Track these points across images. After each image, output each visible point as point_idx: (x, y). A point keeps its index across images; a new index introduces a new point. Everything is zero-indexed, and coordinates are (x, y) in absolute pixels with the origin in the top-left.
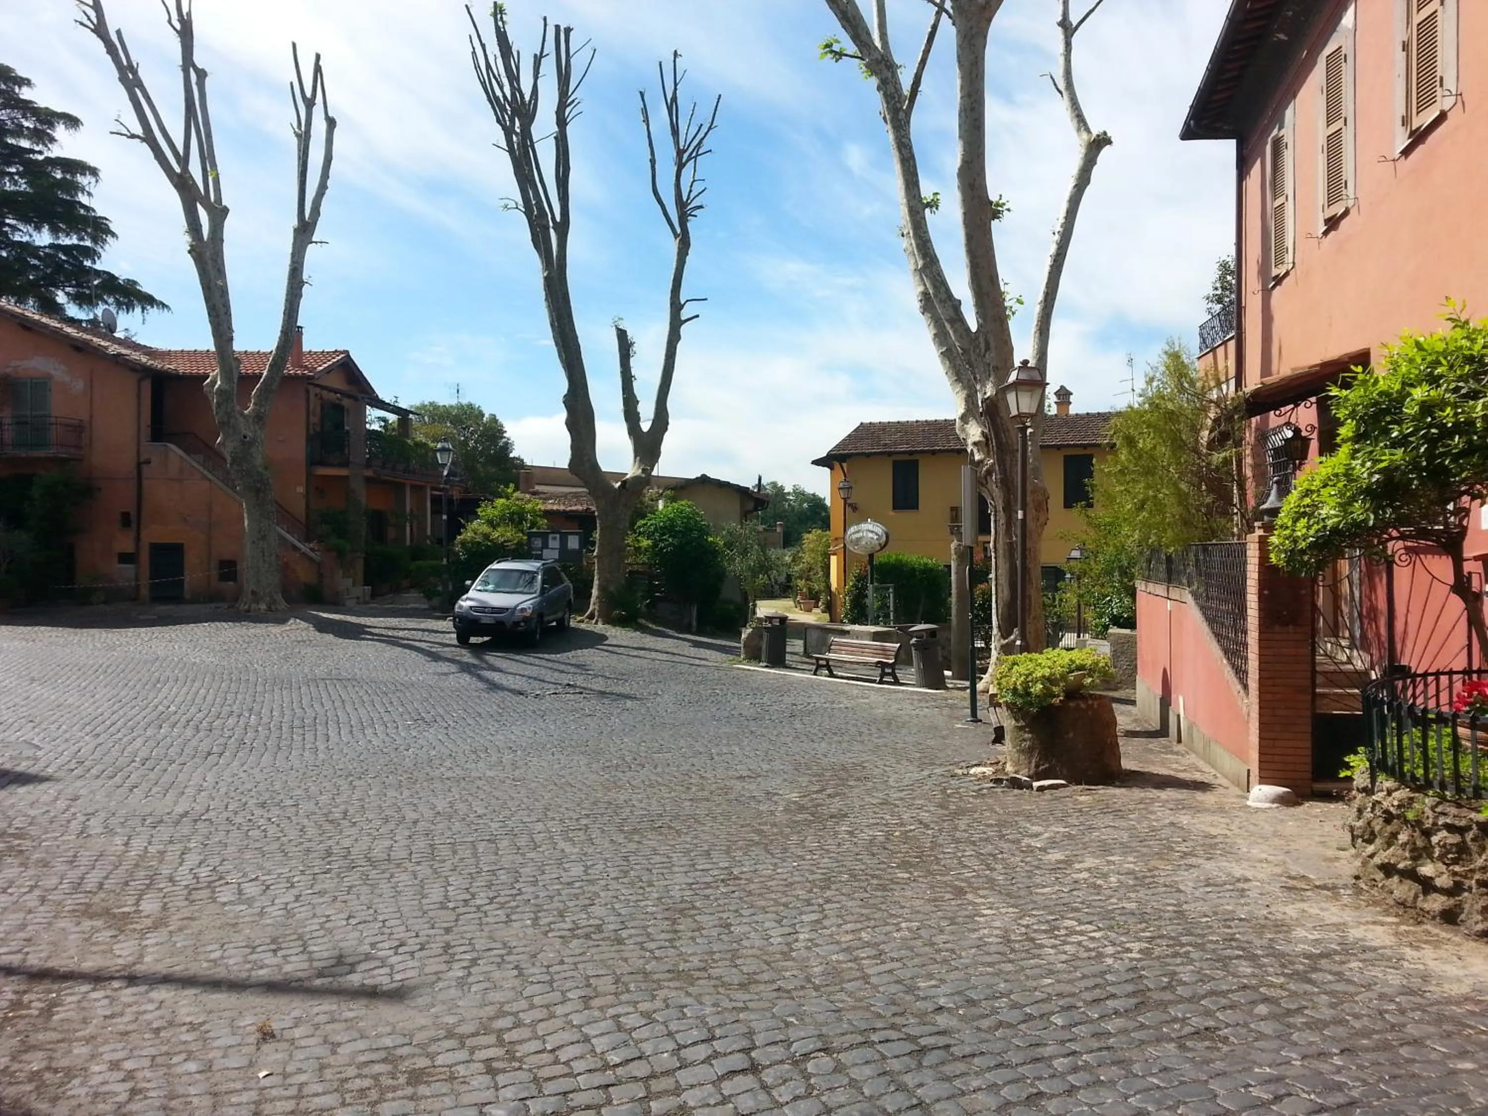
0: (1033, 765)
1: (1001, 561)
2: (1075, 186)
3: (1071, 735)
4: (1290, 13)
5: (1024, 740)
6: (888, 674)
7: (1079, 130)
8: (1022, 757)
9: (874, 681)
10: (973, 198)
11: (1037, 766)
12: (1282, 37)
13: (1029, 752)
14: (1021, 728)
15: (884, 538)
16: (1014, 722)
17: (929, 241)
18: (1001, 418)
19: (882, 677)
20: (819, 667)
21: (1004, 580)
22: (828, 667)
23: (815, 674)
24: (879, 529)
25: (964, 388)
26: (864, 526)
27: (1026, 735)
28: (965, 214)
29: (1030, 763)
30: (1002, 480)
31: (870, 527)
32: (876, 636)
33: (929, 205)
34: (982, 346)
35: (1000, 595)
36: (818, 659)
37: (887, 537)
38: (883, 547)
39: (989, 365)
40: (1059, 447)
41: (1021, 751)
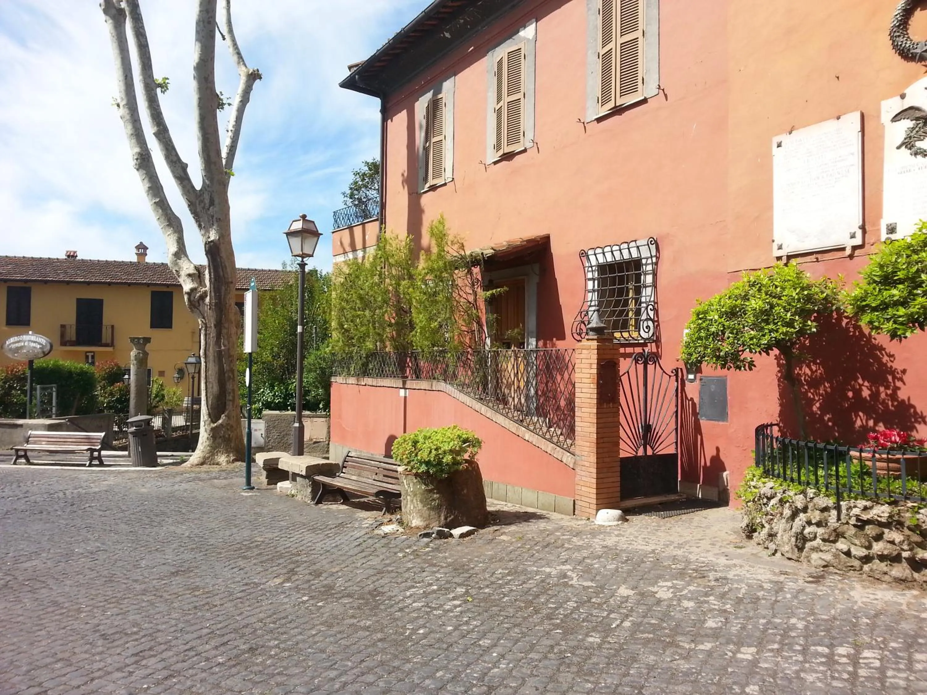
0: (442, 518)
1: (211, 365)
2: (241, 101)
3: (465, 491)
4: (462, 21)
5: (434, 500)
6: (96, 458)
7: (239, 63)
8: (432, 513)
9: (84, 465)
10: (207, 88)
11: (446, 519)
12: (447, 35)
13: (437, 509)
14: (430, 491)
15: (48, 347)
16: (423, 487)
17: (161, 113)
18: (221, 257)
19: (91, 461)
20: (18, 457)
21: (213, 378)
22: (26, 457)
23: (15, 463)
24: (43, 340)
25: (175, 232)
26: (25, 337)
27: (435, 496)
28: (200, 99)
29: (440, 516)
30: (216, 304)
31: (33, 338)
32: (51, 428)
33: (160, 85)
34: (207, 201)
35: (210, 390)
36: (17, 450)
37: (51, 346)
38: (45, 354)
39: (213, 217)
40: (148, 285)
41: (432, 509)
